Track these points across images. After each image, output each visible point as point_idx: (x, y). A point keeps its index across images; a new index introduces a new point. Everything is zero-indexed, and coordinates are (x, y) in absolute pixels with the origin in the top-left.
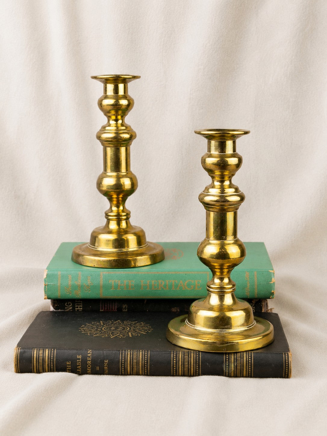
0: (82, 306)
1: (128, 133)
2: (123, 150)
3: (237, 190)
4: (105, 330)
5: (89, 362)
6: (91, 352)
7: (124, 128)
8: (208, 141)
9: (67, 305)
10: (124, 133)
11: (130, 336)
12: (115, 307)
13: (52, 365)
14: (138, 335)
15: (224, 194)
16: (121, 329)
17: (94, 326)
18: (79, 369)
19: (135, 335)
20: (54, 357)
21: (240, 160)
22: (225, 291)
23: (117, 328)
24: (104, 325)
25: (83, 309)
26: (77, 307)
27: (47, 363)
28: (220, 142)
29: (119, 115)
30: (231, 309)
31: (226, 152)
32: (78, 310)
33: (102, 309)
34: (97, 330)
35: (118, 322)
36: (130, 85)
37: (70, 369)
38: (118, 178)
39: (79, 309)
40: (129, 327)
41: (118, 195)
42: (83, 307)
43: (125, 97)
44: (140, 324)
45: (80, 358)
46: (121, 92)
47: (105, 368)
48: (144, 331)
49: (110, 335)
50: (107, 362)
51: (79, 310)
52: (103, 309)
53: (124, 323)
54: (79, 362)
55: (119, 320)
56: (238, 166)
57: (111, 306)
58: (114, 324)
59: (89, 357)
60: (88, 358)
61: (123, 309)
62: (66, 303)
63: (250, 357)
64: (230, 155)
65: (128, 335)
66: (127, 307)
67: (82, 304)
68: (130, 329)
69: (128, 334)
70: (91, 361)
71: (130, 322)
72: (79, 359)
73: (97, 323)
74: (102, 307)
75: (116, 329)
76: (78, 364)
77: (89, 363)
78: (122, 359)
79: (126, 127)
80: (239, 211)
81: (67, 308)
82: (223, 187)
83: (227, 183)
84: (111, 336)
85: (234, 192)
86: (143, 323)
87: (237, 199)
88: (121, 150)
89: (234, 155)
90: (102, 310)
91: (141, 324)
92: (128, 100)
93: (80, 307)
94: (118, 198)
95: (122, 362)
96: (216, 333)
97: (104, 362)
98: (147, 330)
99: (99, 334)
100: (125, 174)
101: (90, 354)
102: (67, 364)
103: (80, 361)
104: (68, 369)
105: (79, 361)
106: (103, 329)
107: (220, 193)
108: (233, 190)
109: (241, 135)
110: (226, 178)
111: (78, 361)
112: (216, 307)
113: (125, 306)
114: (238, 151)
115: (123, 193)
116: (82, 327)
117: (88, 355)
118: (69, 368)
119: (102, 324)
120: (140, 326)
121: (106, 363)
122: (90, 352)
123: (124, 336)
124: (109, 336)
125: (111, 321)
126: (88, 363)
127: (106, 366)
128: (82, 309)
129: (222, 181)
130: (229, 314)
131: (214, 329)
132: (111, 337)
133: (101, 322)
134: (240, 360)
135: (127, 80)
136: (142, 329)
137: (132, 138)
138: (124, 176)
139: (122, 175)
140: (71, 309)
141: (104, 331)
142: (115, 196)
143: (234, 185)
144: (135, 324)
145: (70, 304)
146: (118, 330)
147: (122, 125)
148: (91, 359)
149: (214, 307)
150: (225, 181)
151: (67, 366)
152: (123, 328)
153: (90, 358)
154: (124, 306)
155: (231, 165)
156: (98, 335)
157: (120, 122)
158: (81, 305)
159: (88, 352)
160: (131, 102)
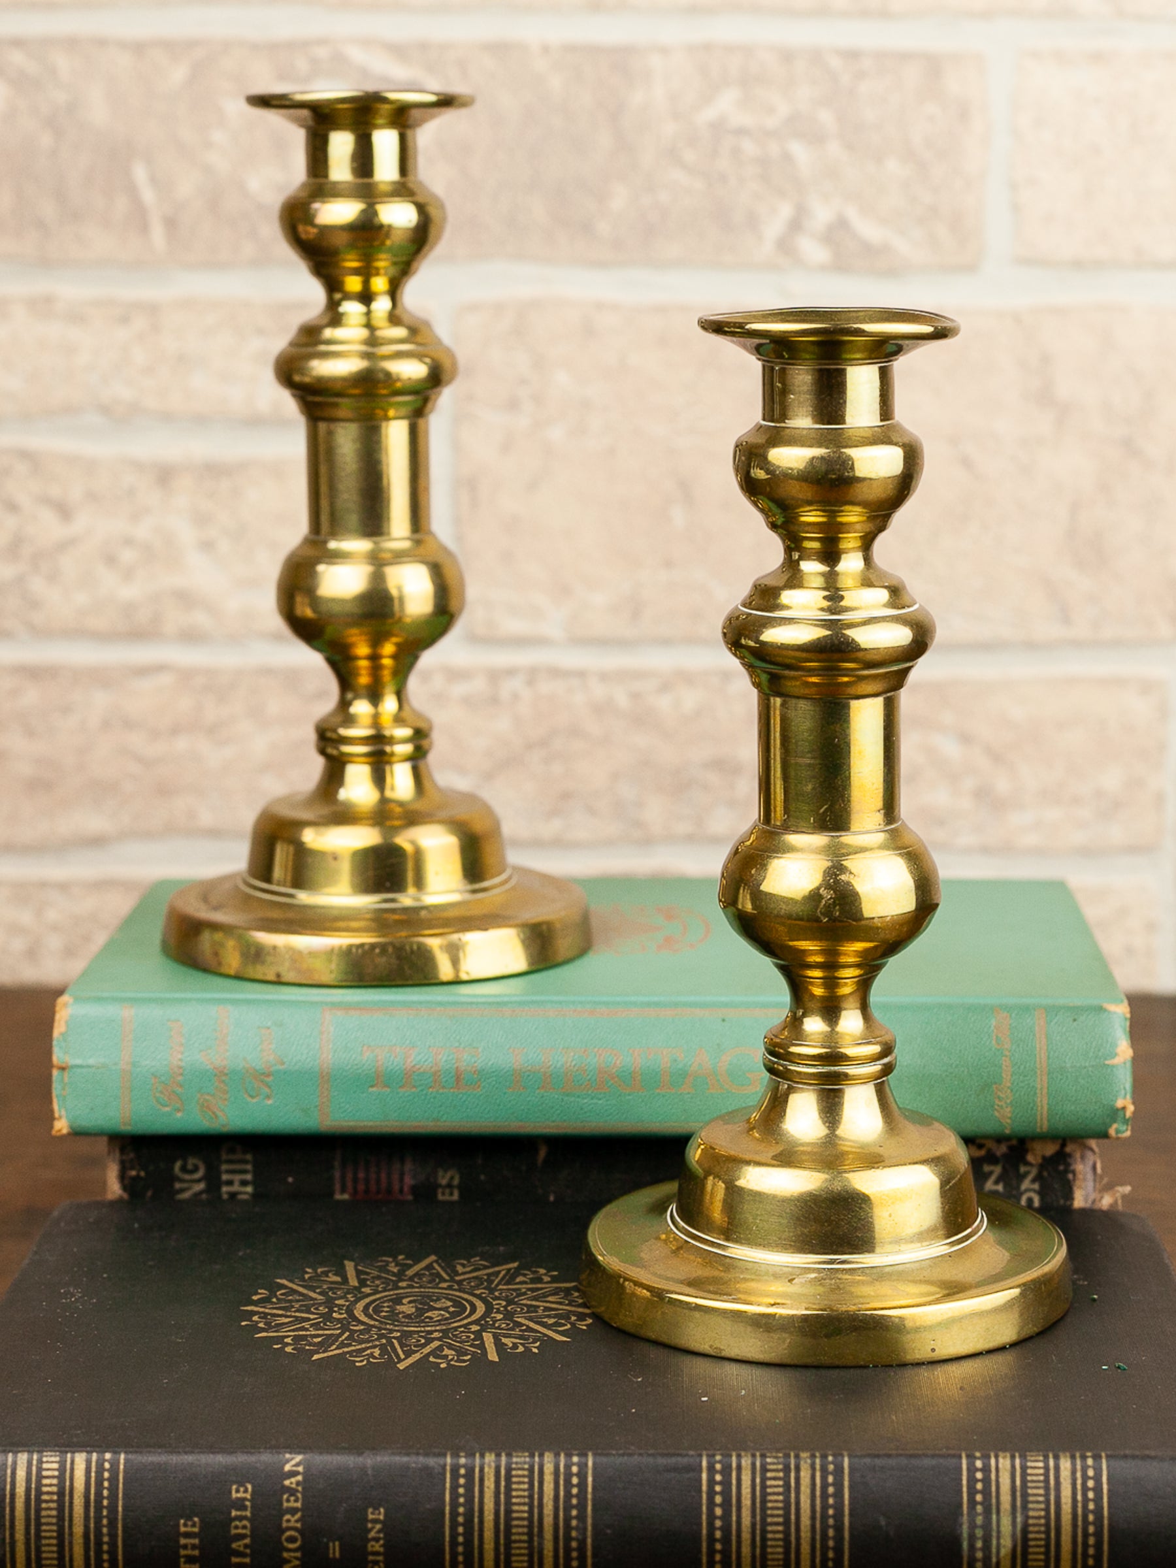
0: (249, 1177)
1: (419, 356)
2: (396, 434)
3: (896, 592)
4: (370, 1317)
5: (291, 1521)
6: (300, 1469)
7: (400, 332)
8: (764, 367)
9: (184, 1169)
10: (399, 355)
11: (493, 1356)
12: (401, 1180)
13: (106, 1539)
14: (528, 1350)
15: (838, 613)
16: (446, 1309)
17: (313, 1289)
18: (243, 1555)
19: (515, 1346)
20: (113, 1496)
21: (912, 456)
22: (846, 1075)
23: (424, 1304)
24: (363, 1283)
25: (255, 1189)
26: (230, 1183)
27: (78, 1529)
28: (820, 370)
29: (377, 274)
30: (872, 1160)
31: (848, 419)
32: (233, 1195)
33: (343, 1191)
34: (327, 1317)
35: (429, 1267)
36: (426, 135)
37: (196, 1553)
38: (378, 562)
39: (236, 1188)
40: (479, 1297)
41: (377, 641)
42: (254, 1183)
43: (403, 190)
44: (533, 1281)
45: (245, 1499)
46: (386, 169)
47: (370, 1549)
48: (557, 1324)
49: (394, 1350)
50: (382, 1517)
51: (241, 1193)
52: (349, 1184)
53: (458, 1274)
54: (240, 1518)
55: (433, 1258)
56: (905, 485)
57: (383, 1176)
58: (411, 1279)
59: (292, 1492)
60: (288, 1500)
61: (440, 1191)
62: (178, 1165)
63: (1091, 1484)
64: (868, 434)
65: (482, 1346)
66: (456, 1182)
67: (249, 1167)
68: (489, 1308)
69: (482, 1339)
70: (299, 1515)
71: (486, 1267)
72: (240, 1504)
73: (326, 1274)
74: (343, 1178)
75: (420, 1312)
76: (233, 1532)
77: (292, 1524)
78: (454, 1504)
79: (414, 331)
80: (905, 696)
81: (185, 1185)
82: (835, 581)
83: (851, 564)
84: (398, 1356)
85: (885, 606)
86: (549, 1271)
87: (901, 636)
88: (387, 436)
89: (883, 436)
90: (346, 1197)
91: (539, 1280)
92: (421, 208)
93: (244, 1183)
94: (374, 658)
95: (454, 1514)
96: (814, 1270)
97: (366, 1520)
98: (568, 1318)
99: (343, 1345)
100: (406, 544)
101: (293, 1480)
102: (183, 1529)
103: (248, 1514)
104: (186, 1556)
105: (239, 1513)
106: (358, 1312)
107: (822, 609)
108: (883, 595)
109: (919, 341)
110: (850, 541)
111: (234, 1513)
112: (809, 1149)
113: (449, 1174)
114: (902, 413)
115: (396, 636)
116: (255, 1303)
117: (287, 1483)
118: (189, 1552)
119: (354, 1282)
120: (532, 1290)
121: (375, 1521)
122: (297, 1465)
123: (460, 1352)
124: (390, 1357)
125: (395, 1257)
126: (285, 1525)
127: (377, 1540)
128: (249, 1189)
129: (830, 555)
130: (863, 1181)
131: (805, 1253)
132: (401, 1366)
133: (349, 1266)
134: (1041, 1499)
135: (415, 113)
136: (546, 1309)
137: (436, 378)
138: (399, 557)
139: (391, 551)
140: (201, 1193)
141: (363, 1323)
142: (363, 650)
143: (883, 575)
144: (510, 1278)
145: (196, 1169)
146: (431, 1318)
147: (394, 319)
148: (299, 1505)
149: (801, 1148)
150: (843, 556)
151: (183, 1541)
152: (457, 1303)
153: (296, 1501)
154: (443, 1177)
155: (871, 479)
156: (333, 1351)
157: (382, 305)
158: (245, 1172)
159: (287, 1468)
160: (433, 211)
